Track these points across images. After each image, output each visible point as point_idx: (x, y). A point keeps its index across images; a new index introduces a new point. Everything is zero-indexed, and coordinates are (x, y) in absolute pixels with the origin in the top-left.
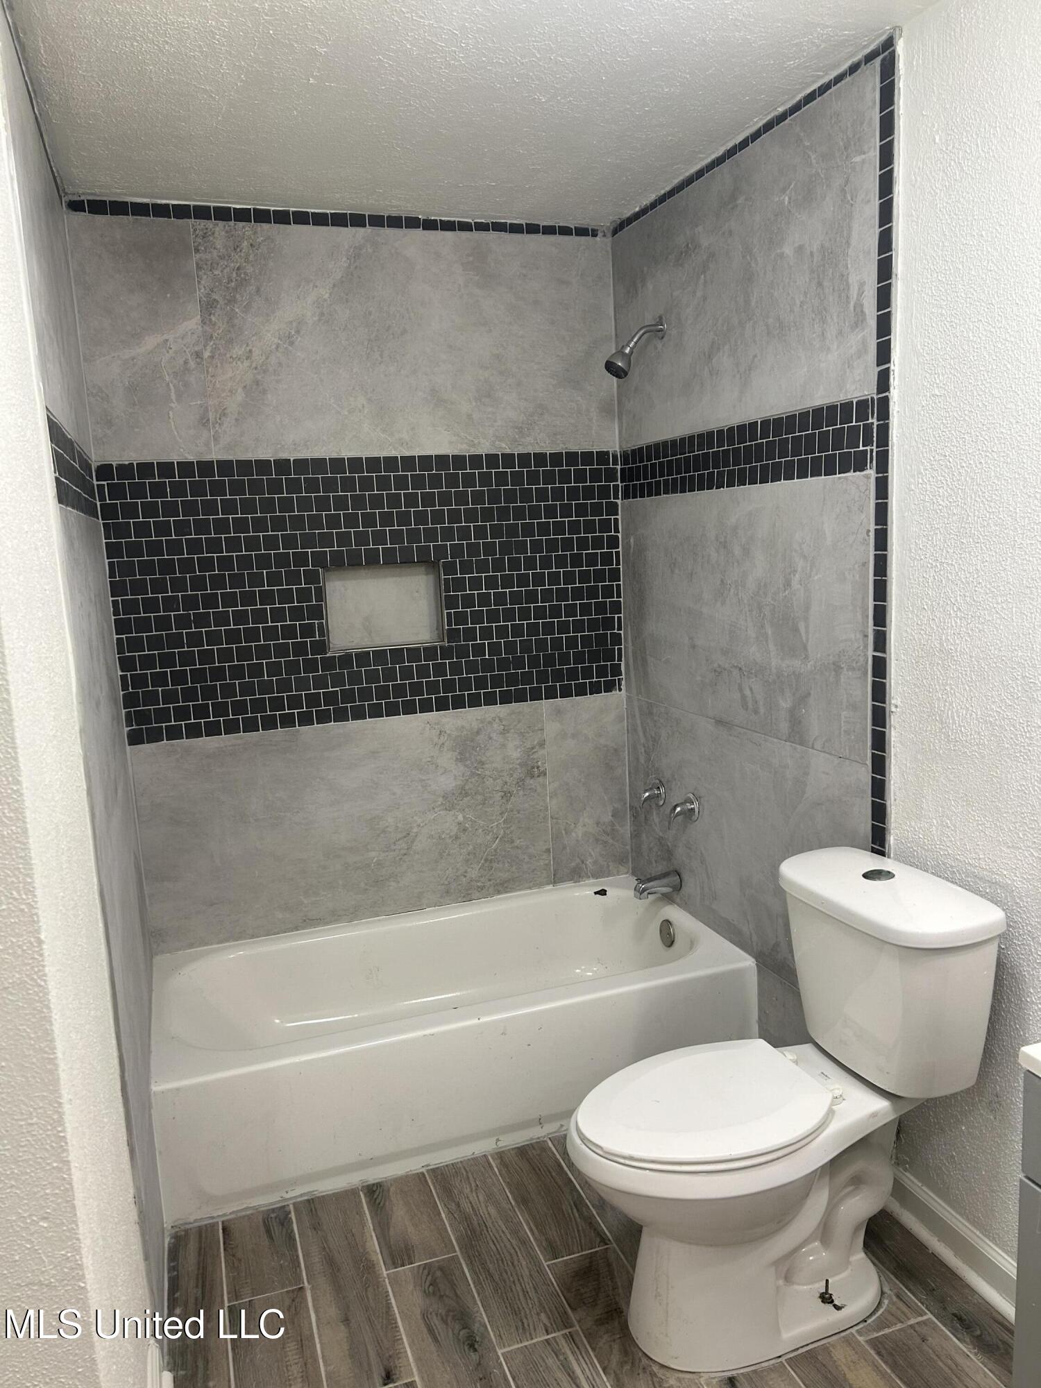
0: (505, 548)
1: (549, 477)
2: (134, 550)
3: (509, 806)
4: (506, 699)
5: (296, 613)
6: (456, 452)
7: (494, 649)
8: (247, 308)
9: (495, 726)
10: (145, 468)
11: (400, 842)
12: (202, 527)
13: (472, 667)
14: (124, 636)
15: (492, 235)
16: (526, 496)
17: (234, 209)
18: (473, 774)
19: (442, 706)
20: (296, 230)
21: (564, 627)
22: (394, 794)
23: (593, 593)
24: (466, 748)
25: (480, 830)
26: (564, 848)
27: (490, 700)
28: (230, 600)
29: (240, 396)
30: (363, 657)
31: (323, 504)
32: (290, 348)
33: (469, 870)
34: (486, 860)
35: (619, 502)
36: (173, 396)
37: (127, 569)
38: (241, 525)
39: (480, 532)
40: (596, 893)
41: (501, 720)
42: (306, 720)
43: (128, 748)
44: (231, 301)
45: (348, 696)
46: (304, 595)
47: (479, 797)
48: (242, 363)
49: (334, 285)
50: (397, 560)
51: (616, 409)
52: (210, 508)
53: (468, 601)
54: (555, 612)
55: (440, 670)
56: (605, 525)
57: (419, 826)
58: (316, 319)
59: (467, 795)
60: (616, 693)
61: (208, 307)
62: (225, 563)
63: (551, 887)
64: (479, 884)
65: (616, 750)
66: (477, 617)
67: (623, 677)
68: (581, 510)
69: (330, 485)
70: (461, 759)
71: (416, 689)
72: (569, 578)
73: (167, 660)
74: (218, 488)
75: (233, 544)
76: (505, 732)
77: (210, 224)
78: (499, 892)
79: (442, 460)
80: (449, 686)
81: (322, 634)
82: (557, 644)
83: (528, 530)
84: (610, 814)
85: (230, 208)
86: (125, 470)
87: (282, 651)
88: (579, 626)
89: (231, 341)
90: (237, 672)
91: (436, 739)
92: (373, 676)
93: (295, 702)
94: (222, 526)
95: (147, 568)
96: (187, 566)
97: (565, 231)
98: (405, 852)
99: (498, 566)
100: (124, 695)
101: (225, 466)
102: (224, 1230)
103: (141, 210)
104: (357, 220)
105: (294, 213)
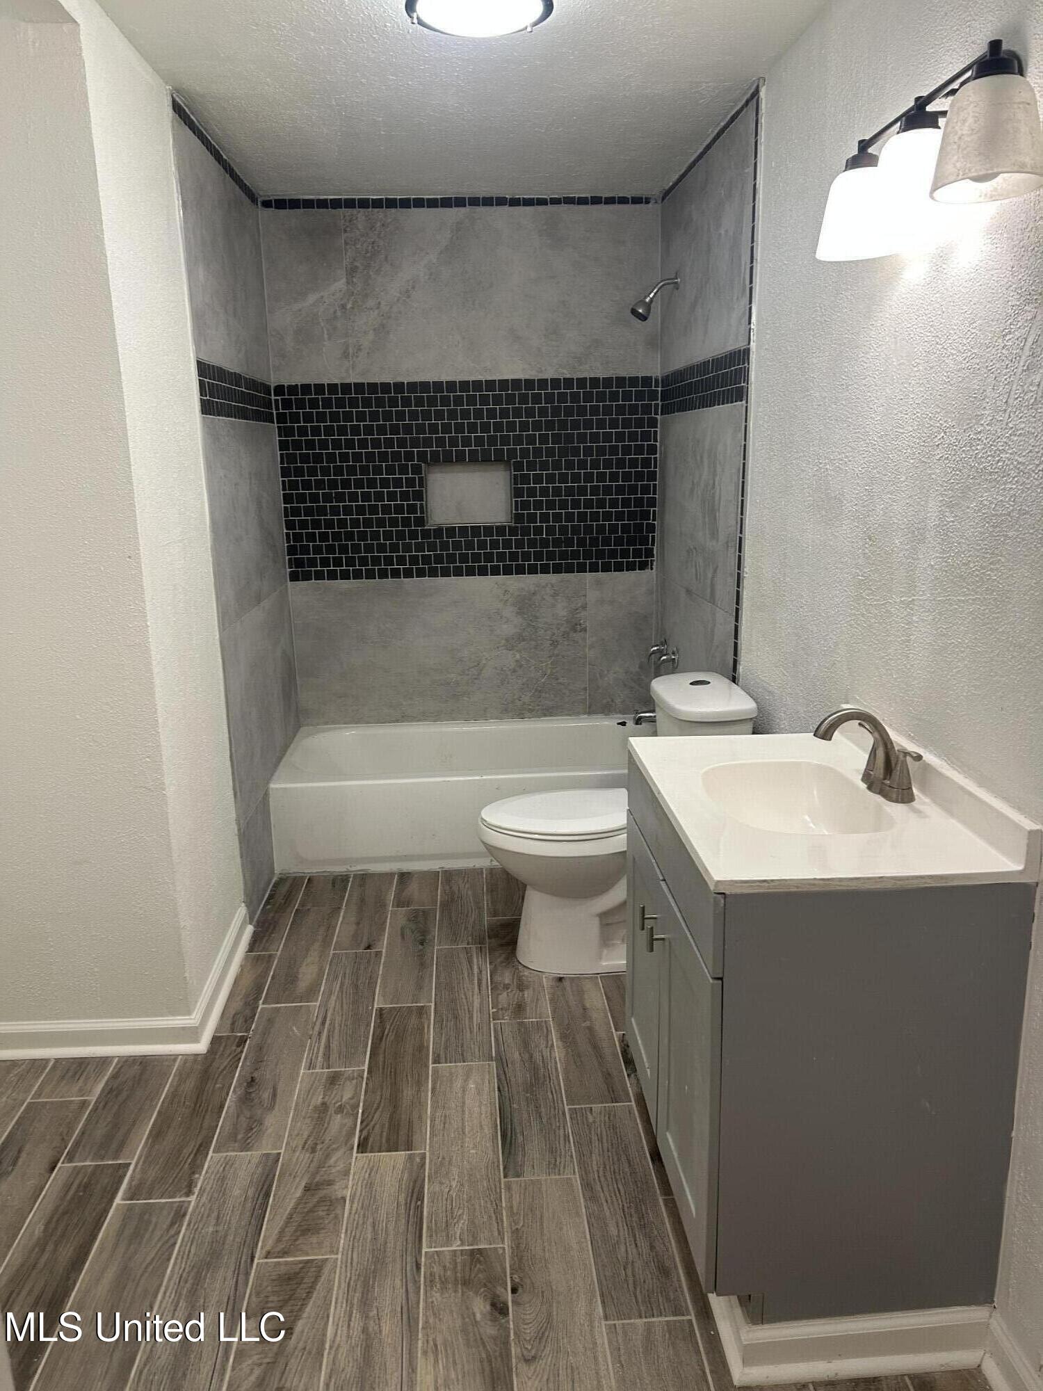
0: (563, 452)
1: (601, 397)
2: (297, 445)
3: (556, 652)
4: (557, 570)
5: (405, 496)
6: (528, 377)
7: (550, 530)
8: (378, 272)
9: (547, 589)
10: (306, 388)
11: (473, 669)
12: (342, 431)
13: (532, 544)
14: (288, 505)
15: (564, 207)
16: (582, 411)
17: (372, 199)
18: (529, 625)
19: (508, 571)
20: (414, 212)
21: (607, 516)
22: (469, 633)
23: (633, 489)
24: (524, 605)
25: (533, 667)
26: (598, 688)
27: (545, 570)
28: (359, 484)
29: (371, 336)
30: (451, 531)
31: (426, 416)
32: (408, 300)
33: (523, 696)
34: (536, 690)
35: (659, 417)
36: (326, 336)
37: (291, 459)
38: (369, 430)
39: (544, 439)
40: (619, 724)
41: (552, 586)
42: (408, 574)
43: (289, 583)
44: (368, 267)
45: (439, 559)
46: (410, 482)
47: (533, 643)
48: (373, 311)
49: (441, 252)
50: (480, 459)
51: (655, 343)
52: (348, 417)
53: (532, 492)
54: (601, 504)
55: (507, 544)
56: (646, 437)
57: (487, 659)
58: (427, 277)
59: (524, 640)
60: (648, 571)
61: (352, 271)
62: (357, 457)
63: (586, 716)
64: (530, 707)
65: (646, 617)
66: (538, 505)
67: (655, 558)
68: (627, 424)
69: (432, 401)
70: (520, 612)
71: (489, 557)
72: (614, 477)
73: (316, 524)
74: (353, 402)
75: (363, 443)
76: (555, 595)
77: (355, 211)
78: (545, 716)
79: (516, 383)
80: (514, 556)
81: (422, 512)
82: (601, 529)
83: (582, 438)
84: (638, 667)
85: (368, 199)
86: (293, 389)
87: (394, 523)
88: (620, 516)
89: (366, 296)
90: (363, 536)
91: (502, 596)
92: (457, 546)
93: (401, 560)
94: (356, 430)
95: (305, 459)
96: (331, 458)
97: (623, 200)
98: (475, 677)
99: (557, 466)
100: (287, 546)
101: (359, 387)
102: (309, 879)
103: (308, 204)
104: (460, 202)
105: (414, 199)
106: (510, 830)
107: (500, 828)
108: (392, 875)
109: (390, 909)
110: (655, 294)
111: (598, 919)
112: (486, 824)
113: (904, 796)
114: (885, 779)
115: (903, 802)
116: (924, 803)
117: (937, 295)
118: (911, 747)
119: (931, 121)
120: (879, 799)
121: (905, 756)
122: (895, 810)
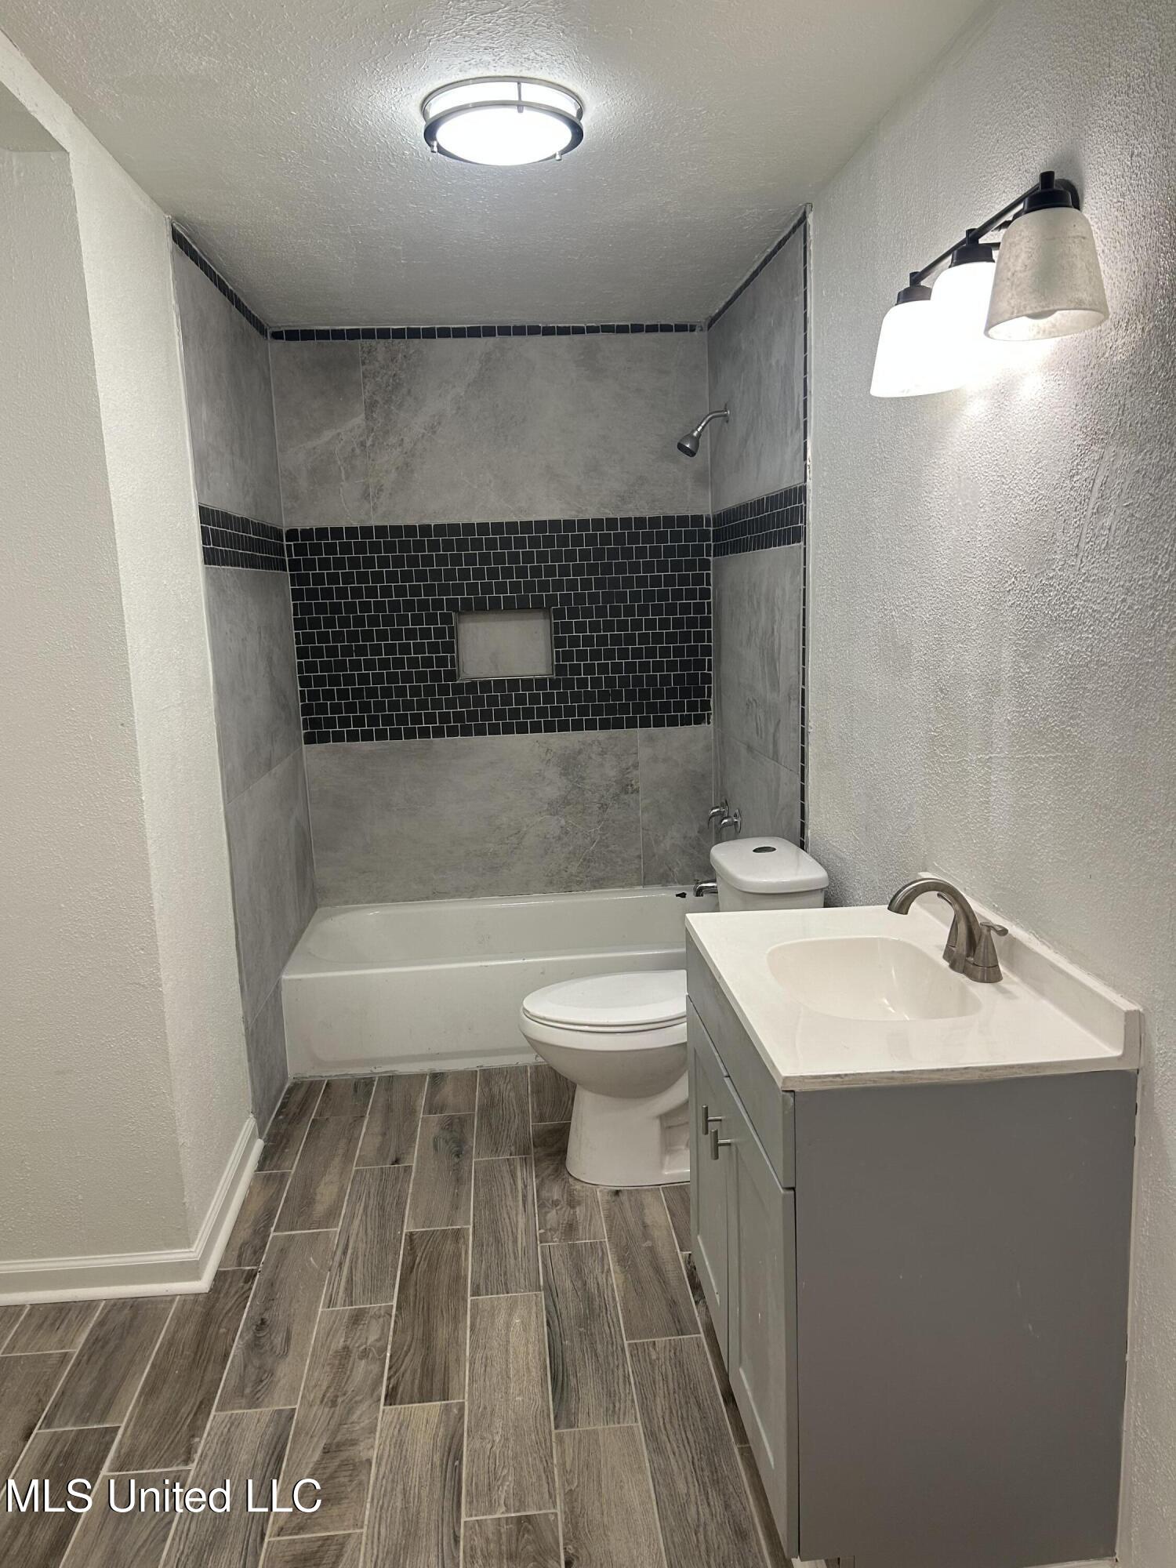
0: (608, 597)
1: (648, 538)
2: (312, 594)
3: (605, 816)
4: (605, 725)
5: (434, 648)
6: (567, 518)
7: (596, 683)
8: (400, 406)
9: (595, 748)
10: (322, 532)
11: (512, 838)
12: (363, 578)
13: (576, 697)
14: (303, 661)
15: (601, 337)
16: (627, 553)
17: (393, 329)
18: (574, 787)
19: (550, 728)
20: (438, 341)
21: (658, 667)
22: (508, 798)
23: (686, 637)
24: (569, 765)
25: (580, 834)
26: (654, 856)
27: (591, 726)
28: (382, 635)
29: (393, 475)
30: (486, 685)
31: (456, 560)
32: (433, 436)
33: (569, 867)
34: (584, 860)
35: (711, 558)
36: (343, 477)
37: (306, 609)
38: (392, 576)
39: (586, 584)
40: (677, 895)
41: (600, 743)
42: (439, 733)
43: (304, 746)
44: (388, 401)
45: (472, 716)
46: (440, 633)
47: (580, 807)
48: (396, 449)
49: (469, 385)
50: (517, 606)
51: (706, 479)
52: (369, 562)
53: (574, 642)
54: (651, 653)
55: (548, 698)
56: (698, 580)
57: (527, 826)
58: (454, 412)
59: (569, 804)
60: (705, 725)
61: (371, 406)
62: (380, 606)
63: (641, 887)
64: (578, 879)
65: (703, 775)
66: (582, 655)
67: (712, 712)
68: (676, 566)
69: (462, 545)
70: (565, 773)
71: (528, 713)
72: (664, 624)
73: (334, 681)
75: (386, 592)
76: (603, 753)
77: (373, 342)
78: (595, 888)
79: (555, 524)
80: (556, 712)
81: (453, 665)
83: (628, 582)
84: (696, 831)
85: (389, 329)
86: (307, 534)
87: (421, 677)
88: (672, 666)
89: (387, 432)
90: (387, 693)
91: (543, 756)
92: (493, 701)
93: (430, 718)
94: (377, 577)
95: (321, 608)
96: (351, 608)
97: (666, 328)
98: (514, 846)
99: (601, 612)
100: (302, 705)
101: (381, 530)
102: (327, 1085)
103: (323, 335)
104: (489, 332)
105: (438, 329)
106: (557, 1022)
107: (544, 1019)
108: (423, 1076)
109: (421, 1116)
110: (703, 427)
111: (657, 1122)
112: (528, 1015)
113: (991, 975)
114: (968, 956)
115: (989, 981)
116: (1013, 983)
117: (1001, 433)
118: (997, 920)
119: (984, 254)
120: (963, 979)
121: (989, 931)
122: (981, 991)
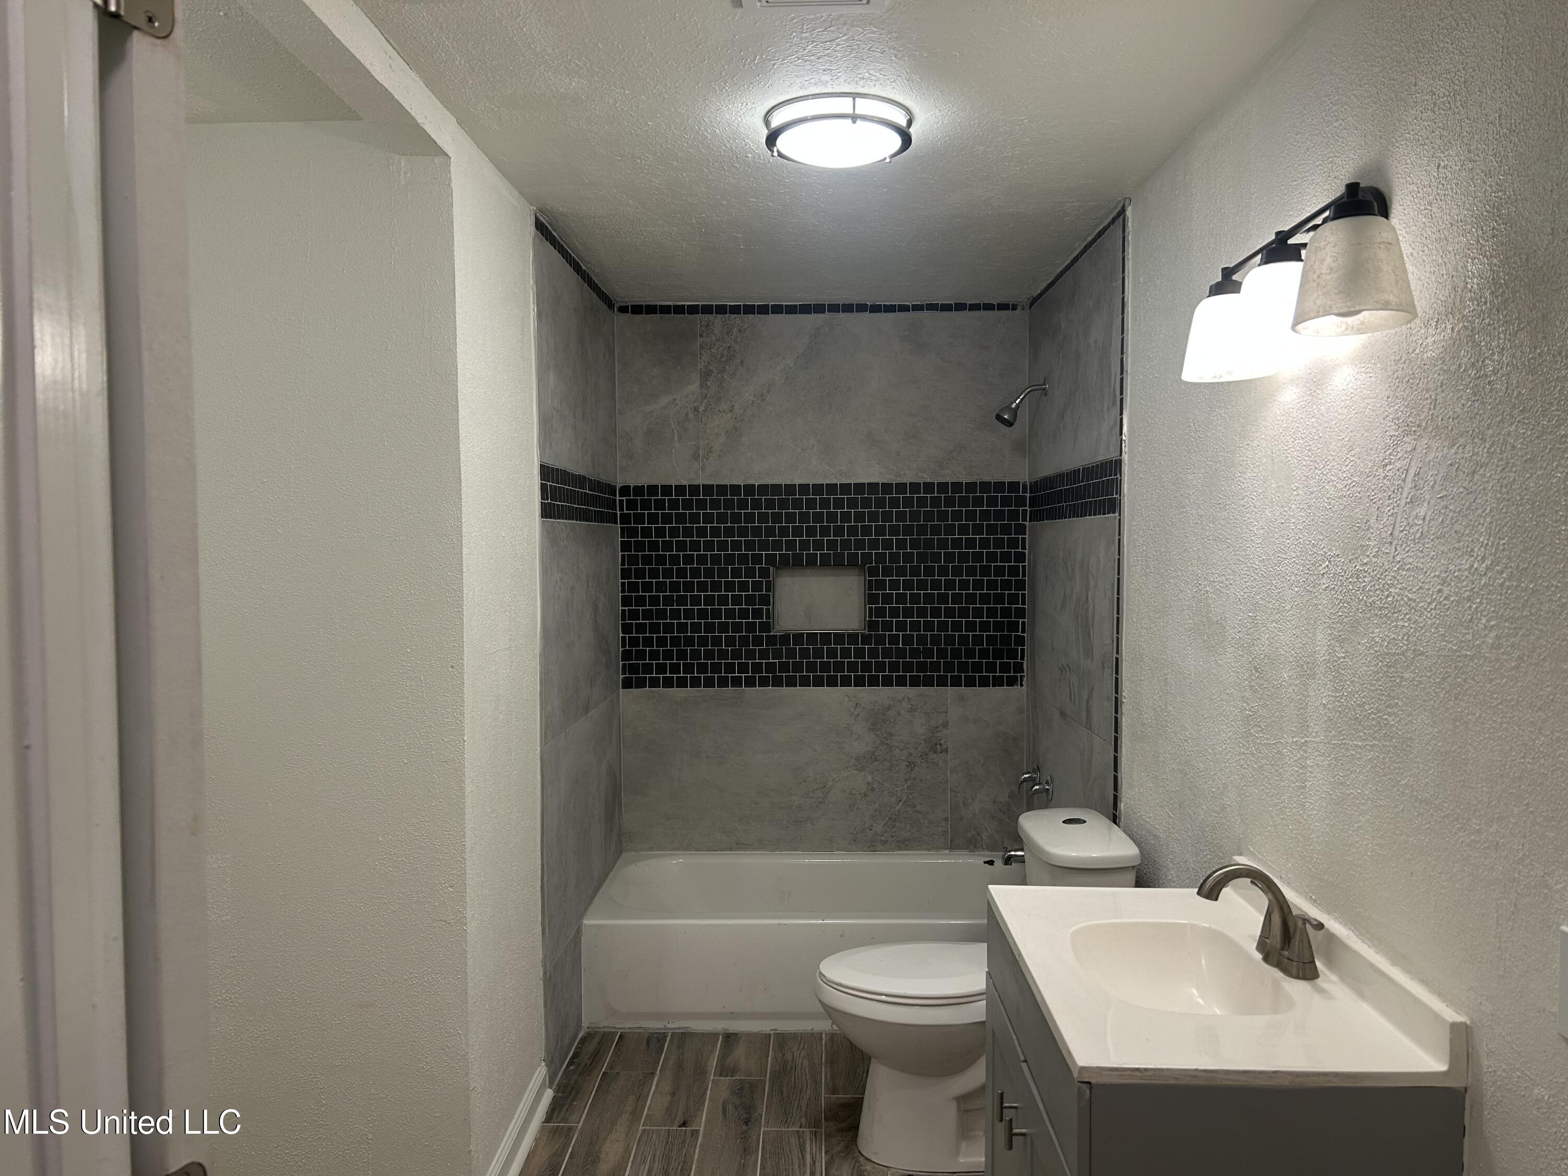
0: (922, 558)
1: (964, 502)
2: (640, 546)
3: (913, 775)
4: (915, 683)
5: (750, 600)
6: (885, 481)
7: (908, 640)
8: (733, 375)
9: (904, 704)
10: (653, 489)
11: (818, 792)
12: (688, 532)
13: (887, 653)
14: (626, 608)
15: (926, 314)
16: (943, 516)
17: (730, 305)
18: (882, 743)
19: (859, 682)
20: (771, 317)
21: (971, 626)
22: (815, 751)
23: (999, 599)
24: (878, 721)
25: (886, 792)
26: (962, 819)
27: (901, 682)
28: (702, 587)
29: (723, 438)
30: (798, 637)
31: (777, 518)
32: (762, 404)
33: (874, 825)
34: (890, 819)
35: (1027, 523)
36: (676, 439)
37: (633, 560)
38: (715, 532)
39: (901, 544)
40: (985, 862)
41: (909, 700)
42: (750, 683)
43: (621, 690)
44: (722, 371)
45: (784, 667)
46: (757, 586)
47: (887, 764)
48: (726, 414)
49: (798, 357)
50: (833, 563)
51: (1023, 448)
52: (695, 518)
53: (887, 599)
54: (964, 613)
55: (860, 653)
56: (1013, 543)
57: (834, 780)
58: (783, 381)
59: (876, 760)
60: (1017, 688)
61: (706, 375)
62: (702, 559)
63: (947, 851)
64: (883, 838)
65: (1016, 738)
66: (894, 613)
67: (1025, 674)
68: (992, 530)
69: (783, 504)
70: (873, 729)
71: (839, 667)
72: (978, 585)
73: (655, 628)
74: (701, 504)
75: (709, 546)
76: (912, 710)
77: (711, 317)
78: (900, 849)
79: (873, 487)
80: (866, 667)
81: (768, 617)
82: (963, 640)
83: (943, 544)
84: (1007, 795)
85: (727, 305)
86: (639, 490)
87: (737, 628)
88: (985, 626)
89: (719, 399)
90: (703, 641)
91: (852, 710)
92: (805, 653)
93: (743, 668)
94: (702, 532)
95: (647, 560)
96: (675, 560)
97: (989, 307)
98: (819, 800)
99: (915, 571)
100: (622, 651)
101: (708, 489)
102: (620, 1036)
103: (665, 310)
104: (819, 309)
105: (772, 306)
106: (853, 989)
107: (841, 985)
108: (715, 1035)
109: (712, 1078)
110: (1022, 400)
111: (955, 1103)
112: (824, 980)
113: (1307, 972)
114: (1282, 949)
115: (1304, 978)
116: (1330, 981)
117: (1313, 420)
118: (1315, 913)
119: (1294, 254)
120: (1277, 973)
121: (1304, 924)
122: (1296, 988)
